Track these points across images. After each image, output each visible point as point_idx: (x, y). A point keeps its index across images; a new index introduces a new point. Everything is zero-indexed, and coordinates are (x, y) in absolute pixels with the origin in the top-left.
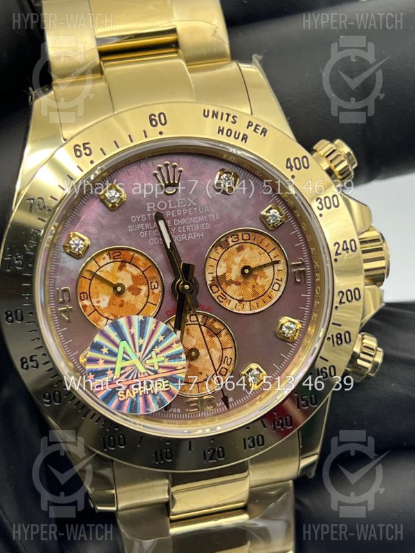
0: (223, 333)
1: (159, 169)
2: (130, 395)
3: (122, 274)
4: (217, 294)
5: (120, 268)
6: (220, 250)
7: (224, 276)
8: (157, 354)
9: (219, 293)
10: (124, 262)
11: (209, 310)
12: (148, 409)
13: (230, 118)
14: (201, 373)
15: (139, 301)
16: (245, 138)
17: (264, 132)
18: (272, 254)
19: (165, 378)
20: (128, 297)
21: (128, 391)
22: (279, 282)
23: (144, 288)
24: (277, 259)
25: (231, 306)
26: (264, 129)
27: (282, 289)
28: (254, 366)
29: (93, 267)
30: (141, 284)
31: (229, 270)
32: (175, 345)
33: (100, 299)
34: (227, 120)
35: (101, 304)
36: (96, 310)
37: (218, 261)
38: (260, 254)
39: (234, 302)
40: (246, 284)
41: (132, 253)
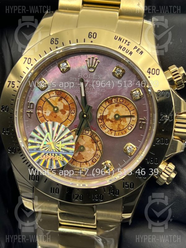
0: (99, 143)
1: (89, 59)
2: (45, 158)
3: (59, 103)
4: (100, 124)
5: (59, 100)
6: (107, 104)
7: (106, 116)
8: (62, 143)
9: (102, 124)
10: (62, 98)
11: (95, 130)
12: (51, 167)
13: (127, 42)
14: (83, 158)
15: (64, 117)
16: (131, 53)
17: (142, 53)
18: (132, 112)
19: (63, 155)
20: (59, 114)
21: (44, 156)
22: (132, 126)
23: (68, 112)
24: (134, 115)
25: (106, 131)
26: (142, 51)
27: (132, 130)
28: (109, 162)
29: (47, 96)
30: (67, 110)
31: (109, 114)
32: (71, 141)
33: (46, 112)
34: (125, 43)
35: (46, 114)
36: (43, 116)
37: (105, 108)
38: (126, 110)
39: (107, 130)
40: (116, 122)
41: (66, 94)
